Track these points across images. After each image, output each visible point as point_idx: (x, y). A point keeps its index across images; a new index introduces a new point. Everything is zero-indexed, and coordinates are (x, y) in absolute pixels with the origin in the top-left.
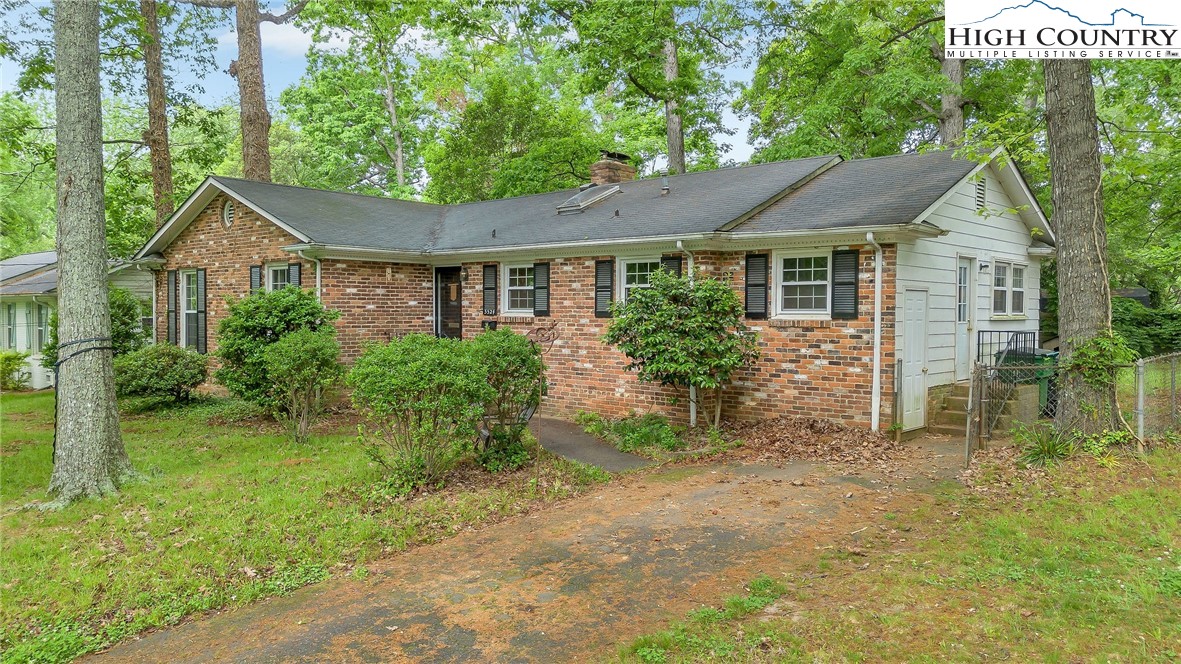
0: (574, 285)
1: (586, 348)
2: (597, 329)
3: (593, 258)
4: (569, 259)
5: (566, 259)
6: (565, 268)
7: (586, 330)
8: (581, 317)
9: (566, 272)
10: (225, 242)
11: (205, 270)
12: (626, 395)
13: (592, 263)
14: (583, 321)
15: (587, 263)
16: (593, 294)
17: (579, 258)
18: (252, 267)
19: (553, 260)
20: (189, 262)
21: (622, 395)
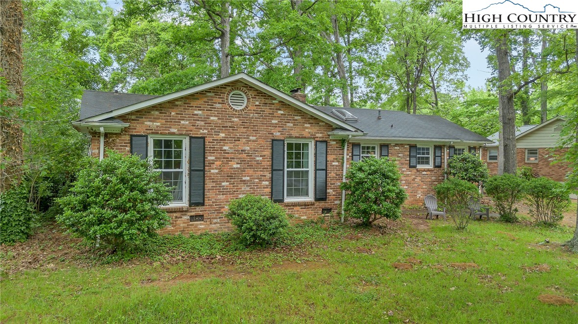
0: (400, 155)
1: (405, 180)
2: (410, 173)
3: (408, 145)
4: (398, 144)
5: (396, 144)
6: (396, 148)
7: (405, 173)
8: (403, 168)
9: (396, 149)
10: (236, 120)
11: (204, 138)
12: (421, 197)
13: (408, 146)
14: (403, 169)
15: (405, 146)
16: (408, 159)
17: (402, 144)
18: (273, 140)
19: (390, 144)
20: (175, 131)
21: (420, 197)
